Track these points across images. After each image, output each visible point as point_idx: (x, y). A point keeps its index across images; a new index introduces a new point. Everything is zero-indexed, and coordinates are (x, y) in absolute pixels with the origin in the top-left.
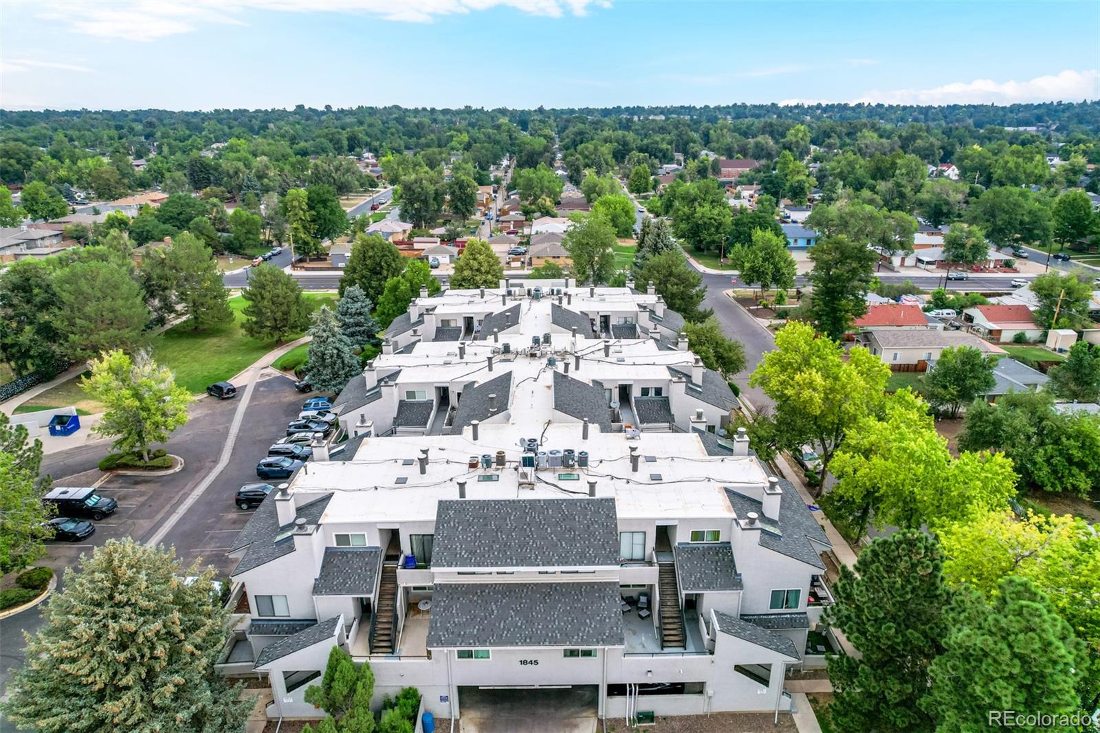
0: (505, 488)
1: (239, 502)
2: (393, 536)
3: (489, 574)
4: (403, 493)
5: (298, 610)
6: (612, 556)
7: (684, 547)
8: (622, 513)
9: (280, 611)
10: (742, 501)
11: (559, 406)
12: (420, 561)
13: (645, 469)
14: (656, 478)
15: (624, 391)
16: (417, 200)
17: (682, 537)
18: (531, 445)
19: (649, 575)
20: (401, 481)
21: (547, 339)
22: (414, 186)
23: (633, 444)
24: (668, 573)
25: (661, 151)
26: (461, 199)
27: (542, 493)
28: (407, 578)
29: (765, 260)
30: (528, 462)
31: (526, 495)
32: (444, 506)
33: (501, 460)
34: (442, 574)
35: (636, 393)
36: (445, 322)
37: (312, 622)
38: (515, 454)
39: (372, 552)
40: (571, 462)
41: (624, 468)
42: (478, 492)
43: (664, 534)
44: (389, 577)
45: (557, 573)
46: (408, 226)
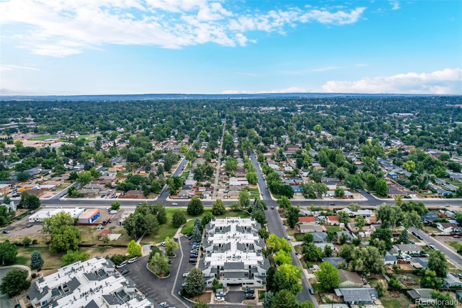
0: (231, 261)
1: (190, 262)
2: (218, 267)
3: (230, 271)
4: (219, 261)
5: (208, 275)
6: (243, 268)
7: (252, 268)
8: (245, 264)
9: (206, 276)
10: (259, 262)
11: (238, 249)
12: (222, 269)
13: (248, 258)
14: (249, 259)
15: (247, 244)
16: (198, 174)
17: (252, 267)
18: (234, 255)
19: (248, 271)
20: (219, 260)
21: (235, 234)
22: (198, 171)
23: (247, 255)
24: (250, 271)
25: (269, 141)
26: (210, 172)
27: (236, 261)
28: (221, 271)
29: (283, 203)
30: (234, 257)
31: (234, 262)
32: (225, 263)
33: (230, 257)
34: (225, 271)
35: (249, 245)
36: (217, 228)
37: (210, 277)
38: (232, 256)
39: (216, 268)
40: (239, 257)
41: (245, 258)
42: (228, 261)
43: (250, 266)
44: (218, 272)
45: (237, 271)
46: (196, 182)
